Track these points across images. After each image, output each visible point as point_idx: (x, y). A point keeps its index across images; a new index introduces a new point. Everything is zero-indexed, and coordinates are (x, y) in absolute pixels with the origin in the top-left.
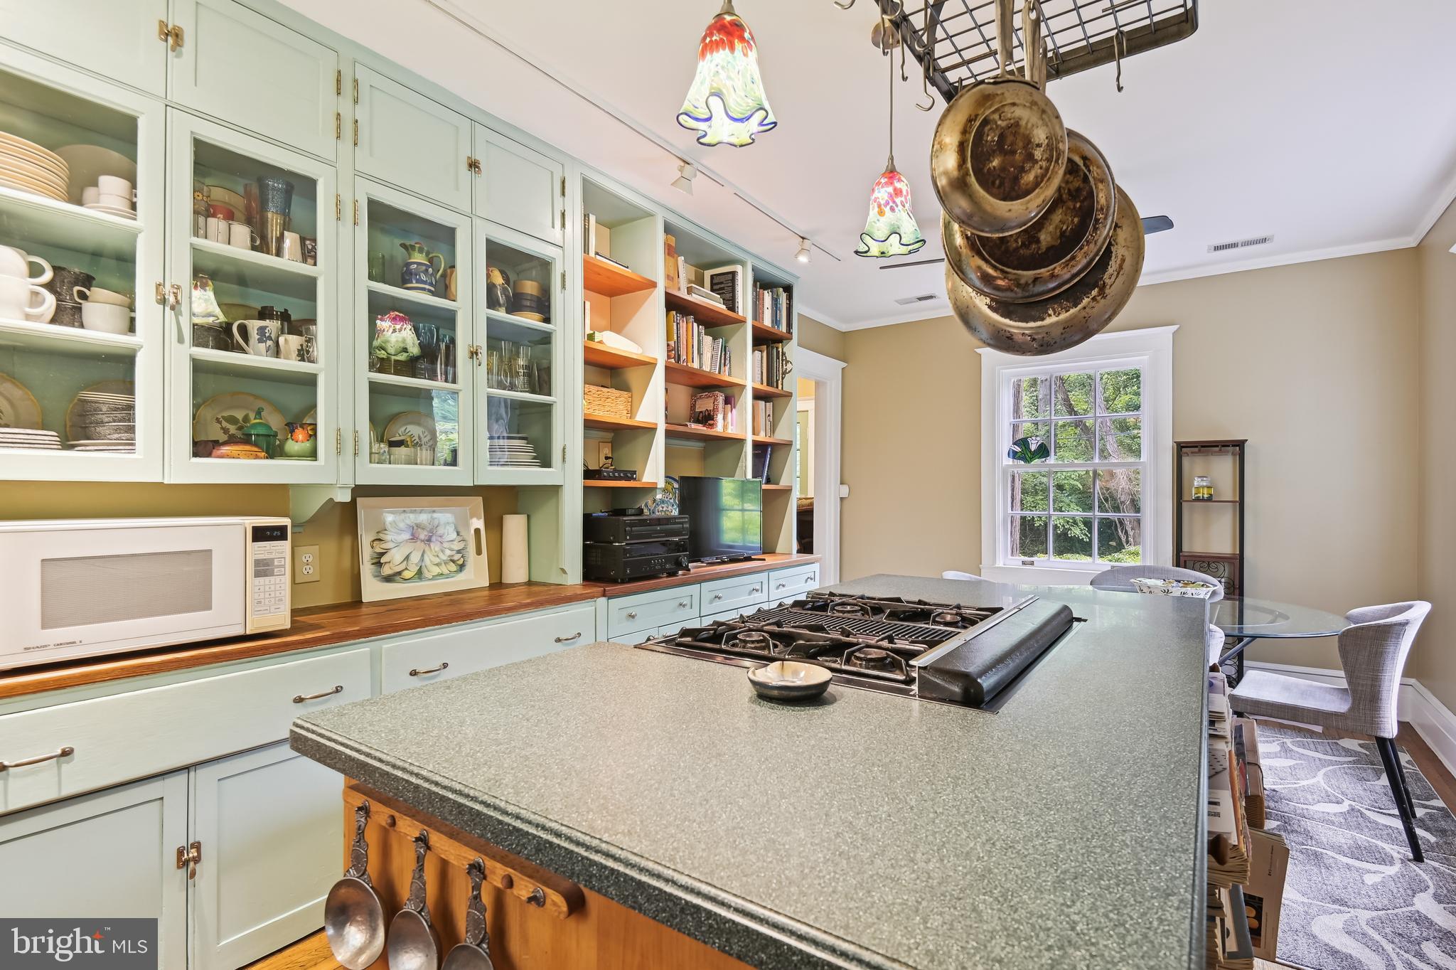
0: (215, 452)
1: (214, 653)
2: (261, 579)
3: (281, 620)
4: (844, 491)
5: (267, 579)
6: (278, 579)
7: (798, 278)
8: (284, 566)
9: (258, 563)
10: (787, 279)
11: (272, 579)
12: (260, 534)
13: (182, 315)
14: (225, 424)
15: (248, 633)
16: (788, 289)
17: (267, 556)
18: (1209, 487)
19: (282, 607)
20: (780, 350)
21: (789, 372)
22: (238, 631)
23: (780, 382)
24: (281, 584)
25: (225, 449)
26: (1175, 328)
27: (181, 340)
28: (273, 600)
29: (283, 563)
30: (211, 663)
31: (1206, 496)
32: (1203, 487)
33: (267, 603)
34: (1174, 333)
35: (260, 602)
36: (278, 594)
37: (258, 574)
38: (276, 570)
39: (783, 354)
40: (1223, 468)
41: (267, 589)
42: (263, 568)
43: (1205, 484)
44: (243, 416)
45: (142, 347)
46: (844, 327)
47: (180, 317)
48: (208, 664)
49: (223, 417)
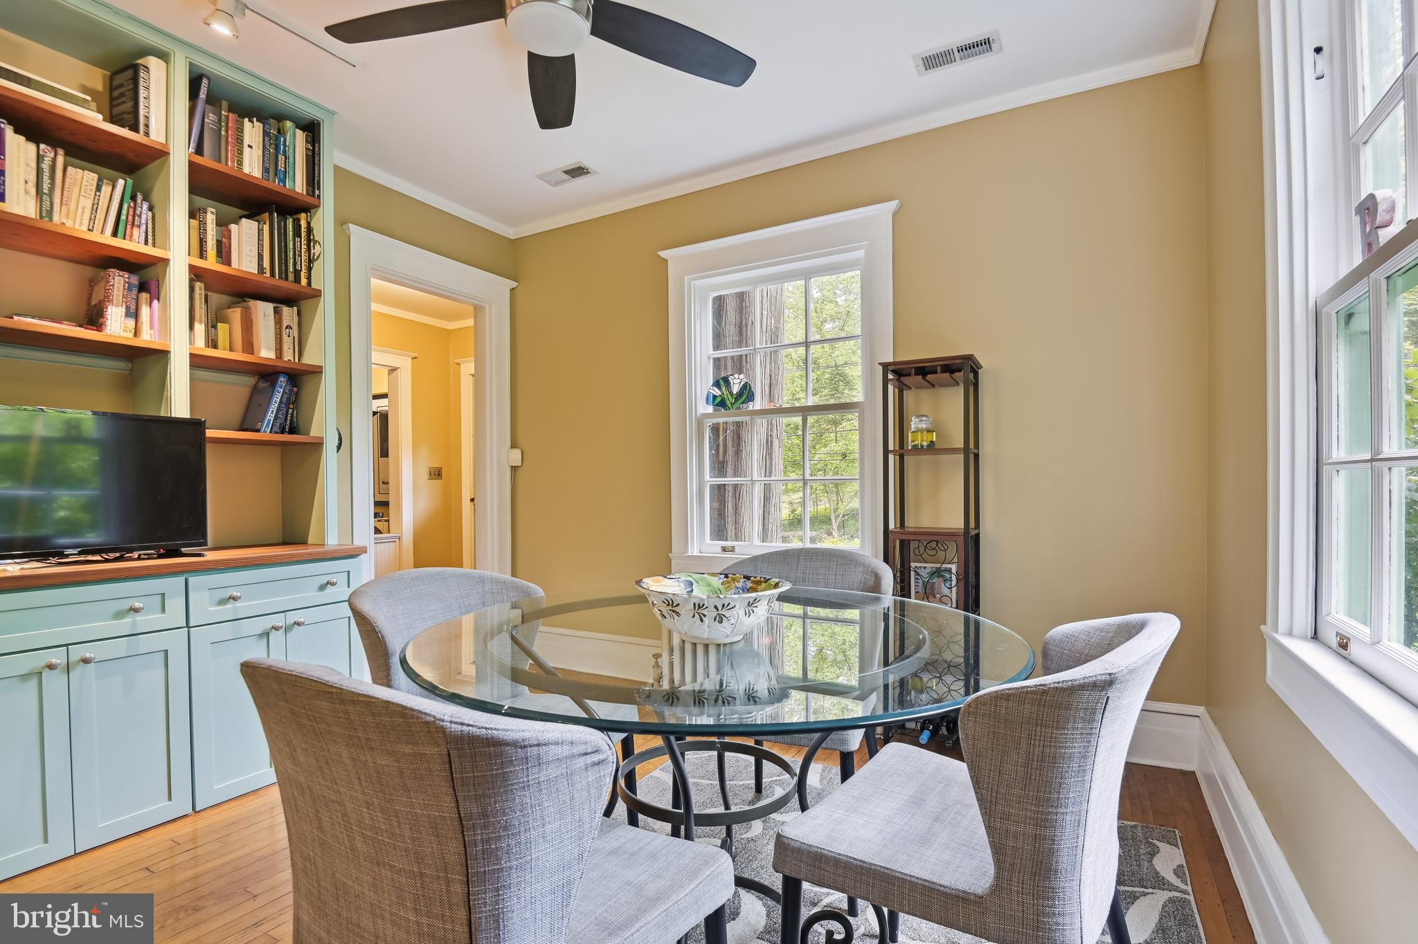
4: (515, 457)
7: (333, 113)
10: (312, 113)
16: (312, 129)
18: (929, 431)
20: (303, 223)
21: (318, 257)
23: (303, 274)
26: (892, 205)
31: (925, 444)
32: (922, 430)
34: (895, 215)
39: (310, 230)
40: (952, 402)
43: (924, 426)
46: (511, 233)
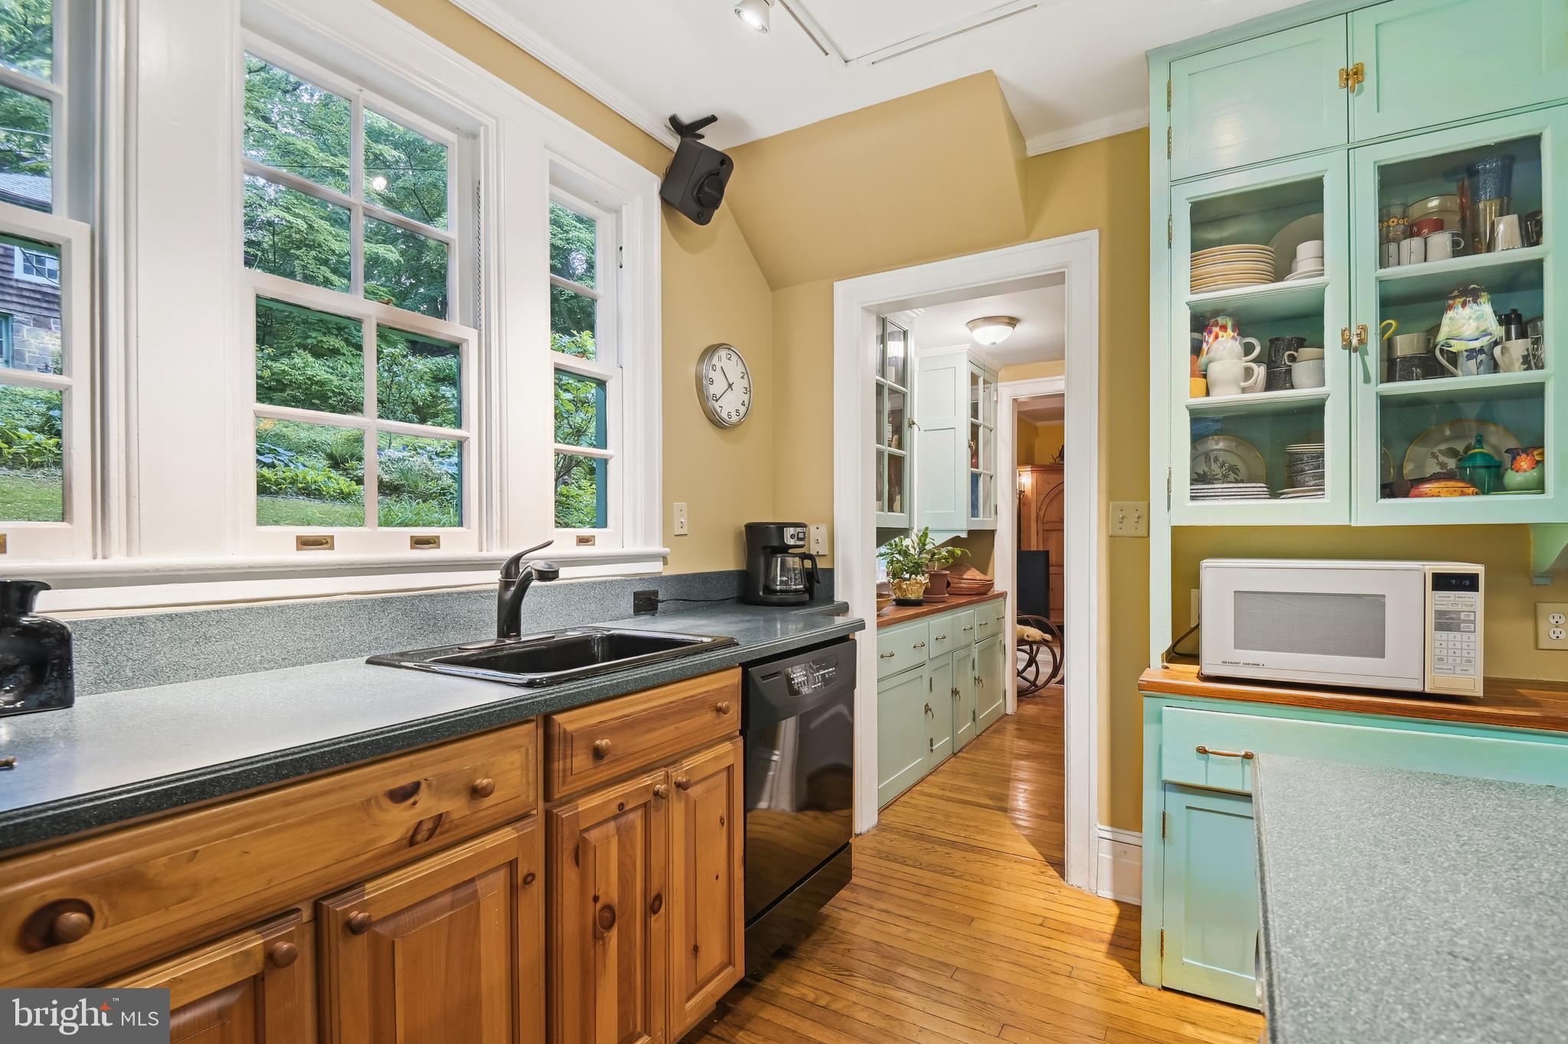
0: (1413, 491)
1: (1386, 704)
2: (1444, 634)
3: (1472, 684)
5: (1451, 634)
6: (1465, 636)
8: (1473, 622)
9: (1440, 614)
11: (1458, 635)
12: (1442, 582)
13: (1367, 354)
14: (1442, 458)
15: (1427, 690)
17: (1450, 608)
19: (1471, 670)
22: (1415, 686)
24: (1471, 643)
25: (1427, 487)
27: (1367, 379)
28: (1459, 660)
29: (1472, 618)
30: (1382, 713)
33: (1450, 661)
35: (1441, 659)
36: (1465, 653)
37: (1440, 627)
38: (1462, 625)
41: (1451, 645)
42: (1446, 622)
44: (1463, 448)
45: (1329, 395)
47: (1366, 357)
48: (1378, 713)
49: (1440, 451)
